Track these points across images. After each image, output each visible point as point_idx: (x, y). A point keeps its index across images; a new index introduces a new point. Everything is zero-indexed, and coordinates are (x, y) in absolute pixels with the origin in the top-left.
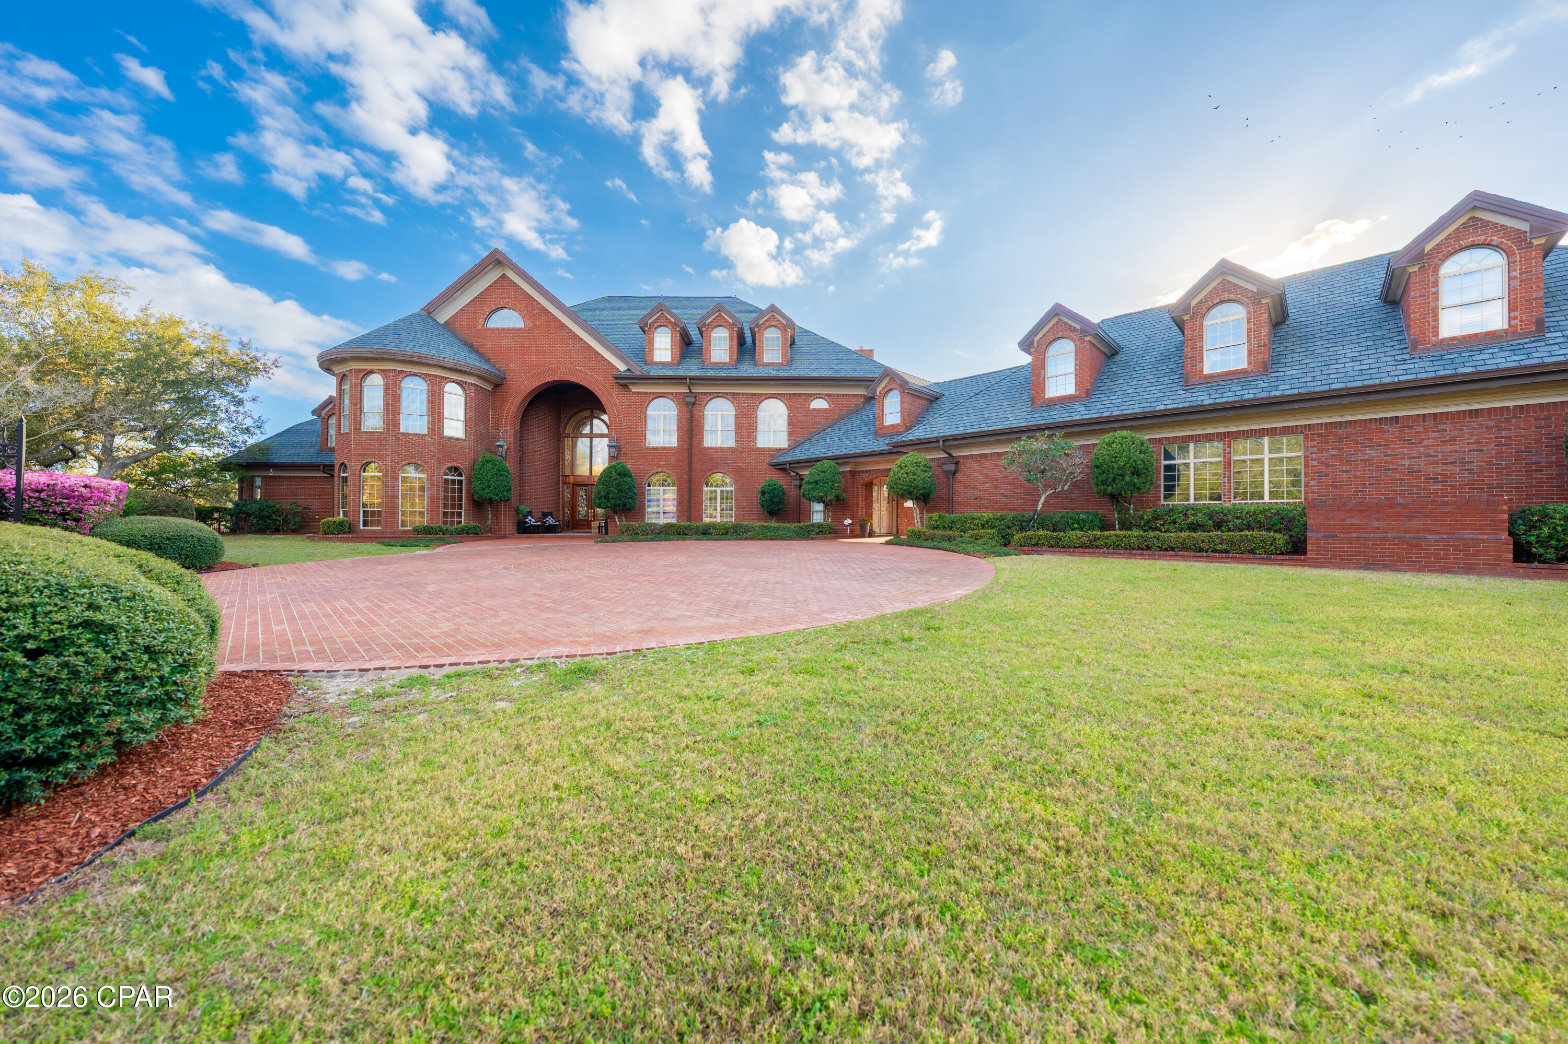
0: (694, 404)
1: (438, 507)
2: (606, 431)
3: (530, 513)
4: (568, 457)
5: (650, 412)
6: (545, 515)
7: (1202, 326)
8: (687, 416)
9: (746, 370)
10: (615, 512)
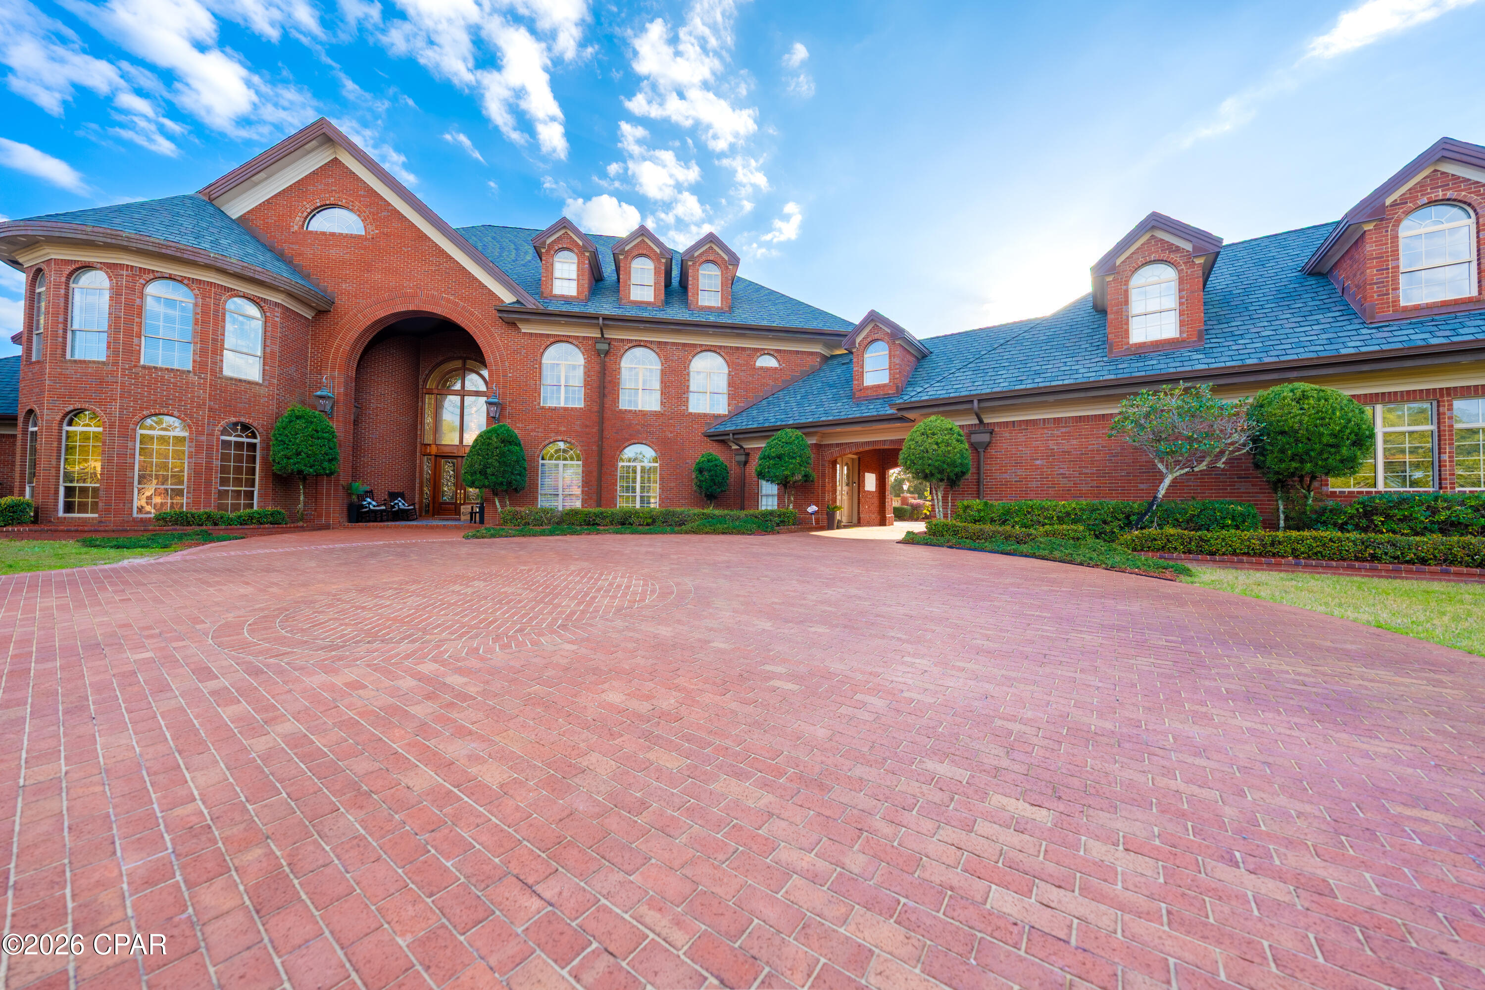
0: (607, 353)
1: (208, 483)
2: (483, 388)
3: (370, 493)
4: (429, 420)
5: (544, 359)
6: (393, 496)
7: (1395, 238)
8: (597, 368)
9: (676, 313)
10: (495, 493)
